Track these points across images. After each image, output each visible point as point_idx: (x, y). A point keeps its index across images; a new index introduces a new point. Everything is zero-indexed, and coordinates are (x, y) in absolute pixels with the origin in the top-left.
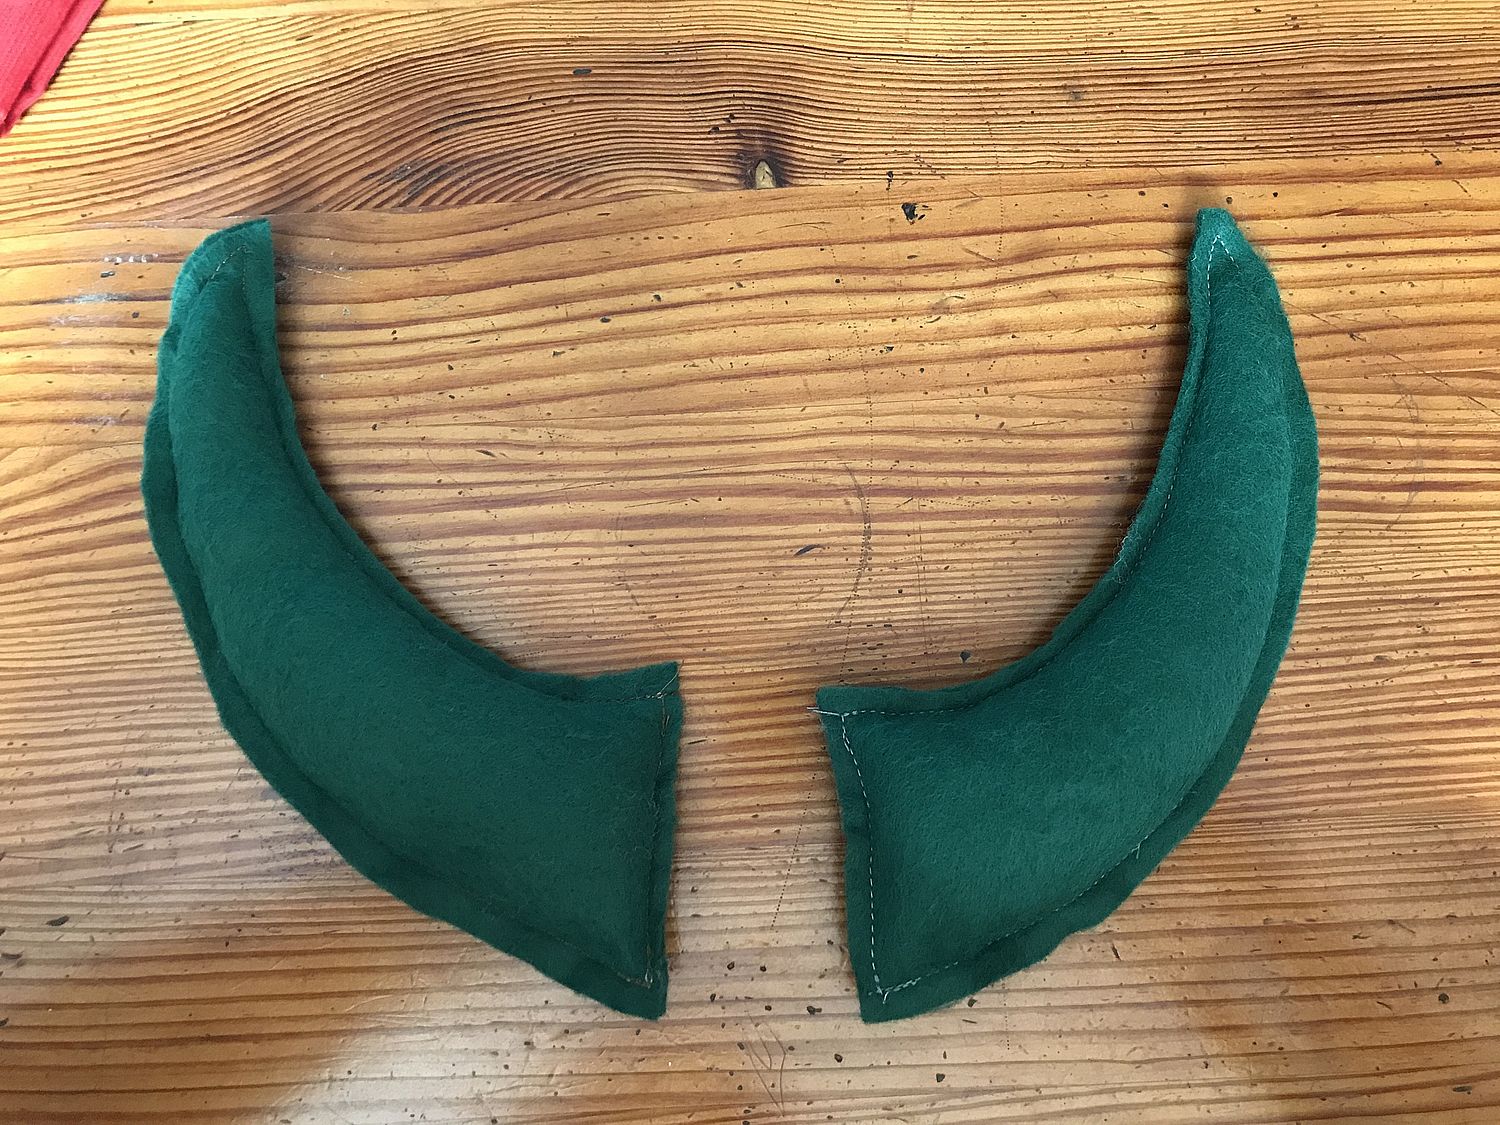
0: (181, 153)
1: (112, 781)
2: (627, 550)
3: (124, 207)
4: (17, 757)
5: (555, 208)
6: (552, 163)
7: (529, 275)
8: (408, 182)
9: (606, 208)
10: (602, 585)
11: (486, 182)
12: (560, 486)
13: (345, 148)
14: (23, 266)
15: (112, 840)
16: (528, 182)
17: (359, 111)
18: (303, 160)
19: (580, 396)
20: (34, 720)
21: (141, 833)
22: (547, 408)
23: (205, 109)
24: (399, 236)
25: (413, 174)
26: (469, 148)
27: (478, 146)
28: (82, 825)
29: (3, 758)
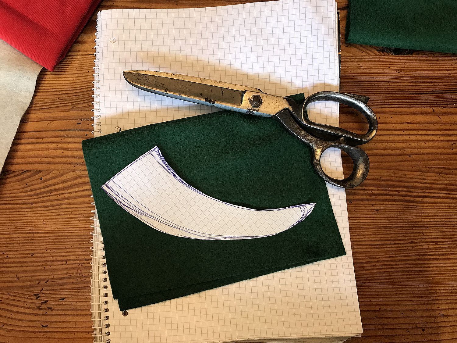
4: (52, 254)
14: (56, 120)
15: (78, 277)
20: (57, 245)
21: (85, 276)
28: (70, 273)
29: (49, 255)
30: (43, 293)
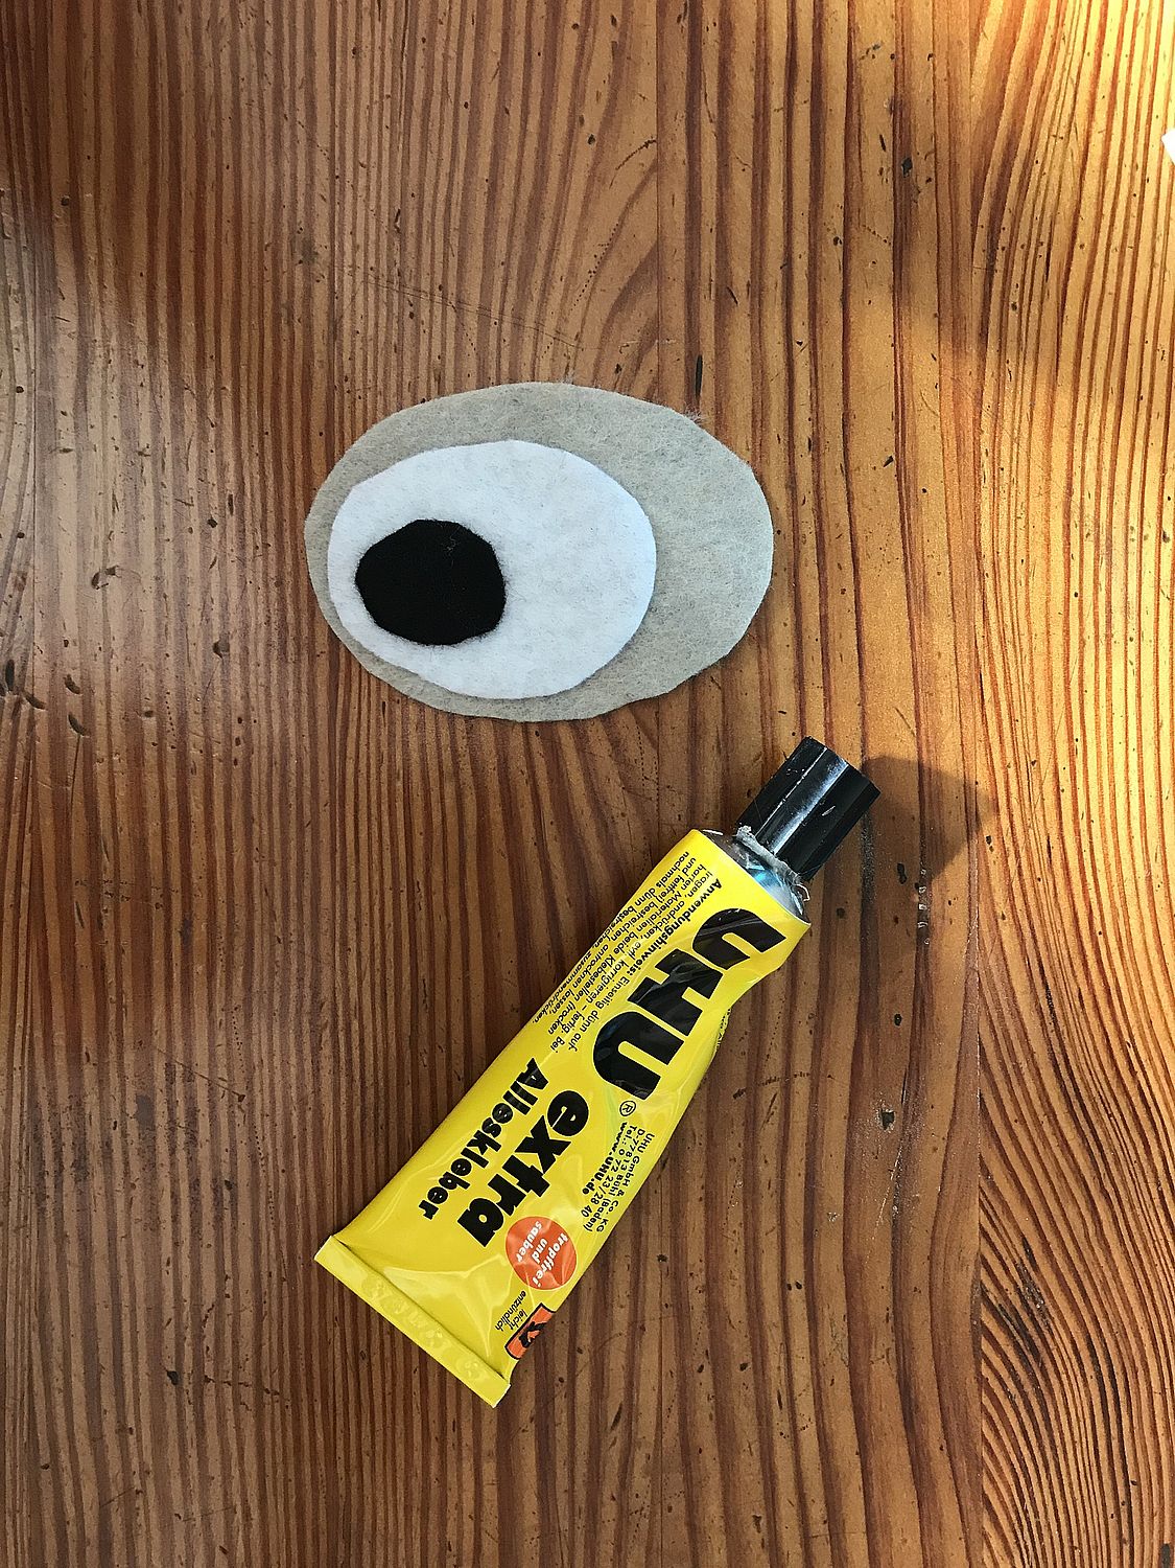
0: (1075, 977)
1: (176, 885)
3: (999, 896)
5: (972, 1520)
6: (1036, 1515)
7: (874, 1480)
8: (1018, 1305)
12: (565, 1524)
13: (1071, 1212)
16: (1011, 1480)
17: (1124, 1233)
18: (1057, 1152)
19: (695, 1555)
22: (679, 1506)
23: (1136, 1010)
24: (938, 1293)
25: (1029, 1312)
26: (1064, 1394)
27: (1067, 1408)
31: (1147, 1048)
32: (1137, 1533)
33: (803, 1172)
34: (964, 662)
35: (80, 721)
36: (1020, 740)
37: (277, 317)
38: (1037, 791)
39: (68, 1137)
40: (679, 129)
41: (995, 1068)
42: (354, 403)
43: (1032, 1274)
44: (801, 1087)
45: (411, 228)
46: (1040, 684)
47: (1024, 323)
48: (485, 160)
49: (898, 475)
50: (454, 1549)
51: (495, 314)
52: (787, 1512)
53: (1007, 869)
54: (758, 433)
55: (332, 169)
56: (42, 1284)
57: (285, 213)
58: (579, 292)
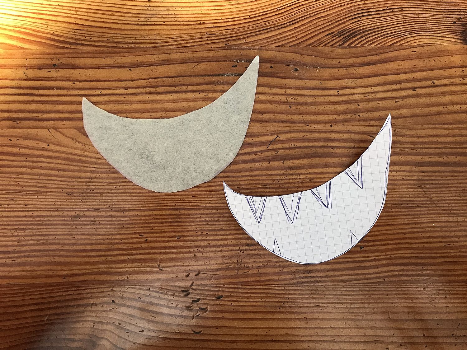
0: (260, 23)
1: (238, 248)
2: (422, 174)
3: (240, 42)
4: (204, 238)
5: (396, 48)
6: (395, 32)
7: (387, 73)
8: (343, 37)
9: (415, 49)
10: (413, 186)
11: (371, 38)
12: (398, 150)
13: (320, 24)
14: (204, 62)
15: (238, 269)
16: (386, 39)
17: (325, 10)
18: (304, 27)
19: (405, 117)
20: (210, 225)
21: (248, 267)
23: (269, 8)
24: (340, 57)
25: (344, 34)
26: (365, 25)
27: (368, 25)
28: (227, 263)
29: (200, 238)
30: (194, 289)
31: (278, 5)
32: (400, 7)
33: (310, 91)
34: (181, 51)
35: (196, 273)
36: (201, 37)
37: (94, 224)
38: (214, 32)
39: (302, 275)
40: (46, 123)
41: (283, 43)
42: (116, 205)
43: (335, 33)
44: (289, 91)
45: (71, 191)
46: (186, 32)
47: (95, 36)
48: (53, 172)
49: (134, 67)
50: (404, 177)
51: (93, 169)
52: (395, 94)
53: (233, 40)
54: (123, 103)
55: (56, 211)
56: (339, 281)
57: (67, 223)
58: (87, 148)
